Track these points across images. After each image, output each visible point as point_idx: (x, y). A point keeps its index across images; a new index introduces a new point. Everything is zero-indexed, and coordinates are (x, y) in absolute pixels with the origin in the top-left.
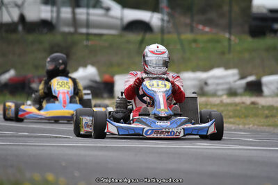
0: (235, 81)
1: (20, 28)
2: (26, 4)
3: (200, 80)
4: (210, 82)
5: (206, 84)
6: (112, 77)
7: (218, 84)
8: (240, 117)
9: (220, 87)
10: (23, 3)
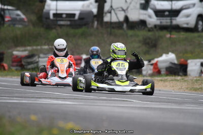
1: (125, 25)
2: (129, 9)
6: (187, 61)
10: (128, 8)
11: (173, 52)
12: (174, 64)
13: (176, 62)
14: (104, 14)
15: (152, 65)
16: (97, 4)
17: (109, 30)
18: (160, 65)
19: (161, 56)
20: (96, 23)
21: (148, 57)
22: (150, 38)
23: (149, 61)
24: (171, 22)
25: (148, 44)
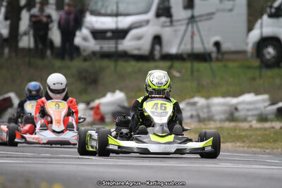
0: (265, 107)
1: (49, 53)
3: (231, 106)
4: (240, 107)
5: (236, 109)
7: (248, 110)
8: (268, 141)
9: (250, 113)
11: (121, 90)
12: (124, 107)
13: (126, 104)
14: (19, 37)
15: (92, 109)
16: (8, 22)
17: (27, 59)
18: (103, 109)
19: (104, 95)
20: (6, 51)
21: (86, 97)
22: (87, 71)
23: (88, 104)
24: (116, 47)
25: (85, 78)
